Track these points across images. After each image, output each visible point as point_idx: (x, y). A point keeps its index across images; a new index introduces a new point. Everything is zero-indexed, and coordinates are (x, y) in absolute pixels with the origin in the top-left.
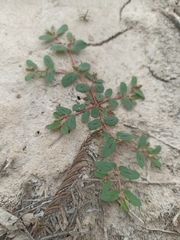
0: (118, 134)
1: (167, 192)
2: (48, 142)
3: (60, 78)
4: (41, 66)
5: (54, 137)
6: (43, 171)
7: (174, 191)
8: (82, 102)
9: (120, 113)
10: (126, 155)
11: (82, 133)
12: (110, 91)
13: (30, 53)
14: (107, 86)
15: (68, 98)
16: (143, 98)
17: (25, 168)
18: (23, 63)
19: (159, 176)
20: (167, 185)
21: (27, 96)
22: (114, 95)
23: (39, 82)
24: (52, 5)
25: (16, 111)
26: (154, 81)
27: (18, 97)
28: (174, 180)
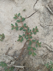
0: (32, 40)
1: (42, 51)
2: (18, 43)
3: (19, 28)
4: (15, 25)
5: (19, 42)
6: (17, 49)
7: (43, 51)
8: (24, 34)
9: (33, 35)
10: (34, 44)
11: (25, 40)
12: (31, 30)
13: (12, 21)
14: (30, 29)
15: (21, 33)
16: (38, 32)
17: (14, 49)
18: (10, 24)
19: (41, 48)
20: (42, 50)
21: (12, 33)
22: (32, 31)
23: (15, 29)
24: (16, 6)
25: (10, 36)
26: (41, 27)
27: (10, 33)
28: (44, 49)
